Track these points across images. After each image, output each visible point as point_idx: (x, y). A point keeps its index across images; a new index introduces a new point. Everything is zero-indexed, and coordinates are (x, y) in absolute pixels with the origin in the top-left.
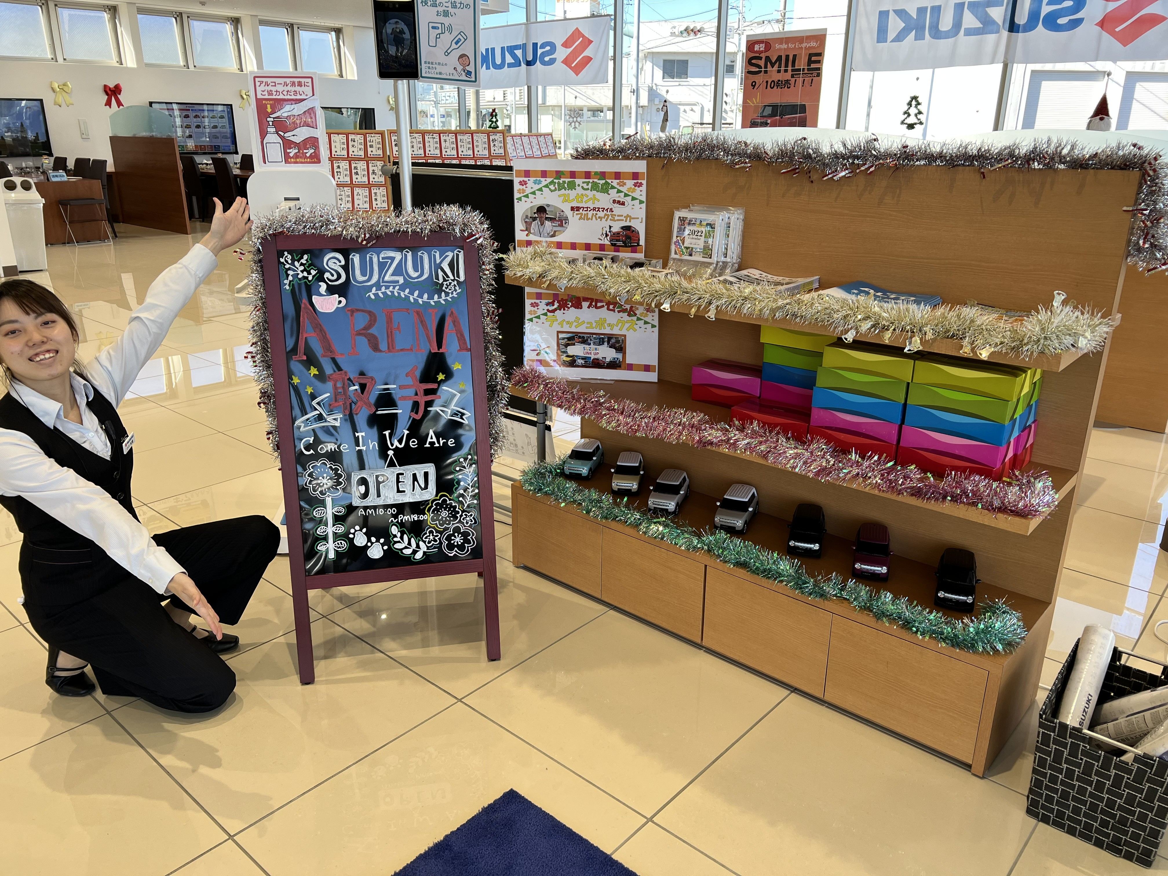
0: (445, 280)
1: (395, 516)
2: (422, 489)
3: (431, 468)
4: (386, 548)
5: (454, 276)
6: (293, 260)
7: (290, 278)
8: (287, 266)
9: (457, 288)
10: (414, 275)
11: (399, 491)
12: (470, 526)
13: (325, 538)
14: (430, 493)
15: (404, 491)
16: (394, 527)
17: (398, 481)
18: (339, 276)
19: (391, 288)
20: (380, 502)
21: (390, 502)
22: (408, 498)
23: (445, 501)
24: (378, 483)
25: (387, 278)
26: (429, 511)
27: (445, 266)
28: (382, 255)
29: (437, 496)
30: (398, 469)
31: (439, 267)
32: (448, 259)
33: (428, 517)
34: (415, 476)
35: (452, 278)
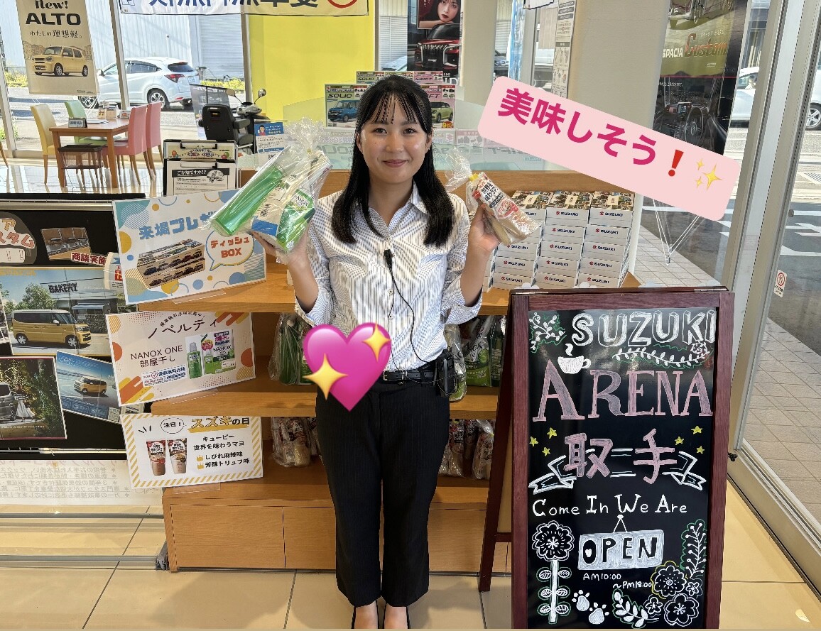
0: (693, 341)
1: (620, 582)
2: (649, 556)
3: (659, 535)
4: (607, 614)
5: (703, 336)
6: (542, 321)
7: (538, 339)
8: (536, 327)
9: (706, 350)
10: (662, 335)
11: (625, 556)
12: (694, 596)
13: (548, 602)
14: (656, 561)
15: (630, 557)
16: (617, 594)
17: (625, 547)
18: (587, 337)
19: (638, 350)
20: (606, 566)
21: (615, 567)
22: (633, 564)
23: (671, 569)
24: (605, 548)
25: (634, 339)
26: (653, 579)
27: (696, 327)
28: (632, 316)
29: (663, 563)
30: (626, 534)
31: (689, 327)
32: (700, 320)
33: (652, 585)
34: (642, 542)
35: (702, 340)
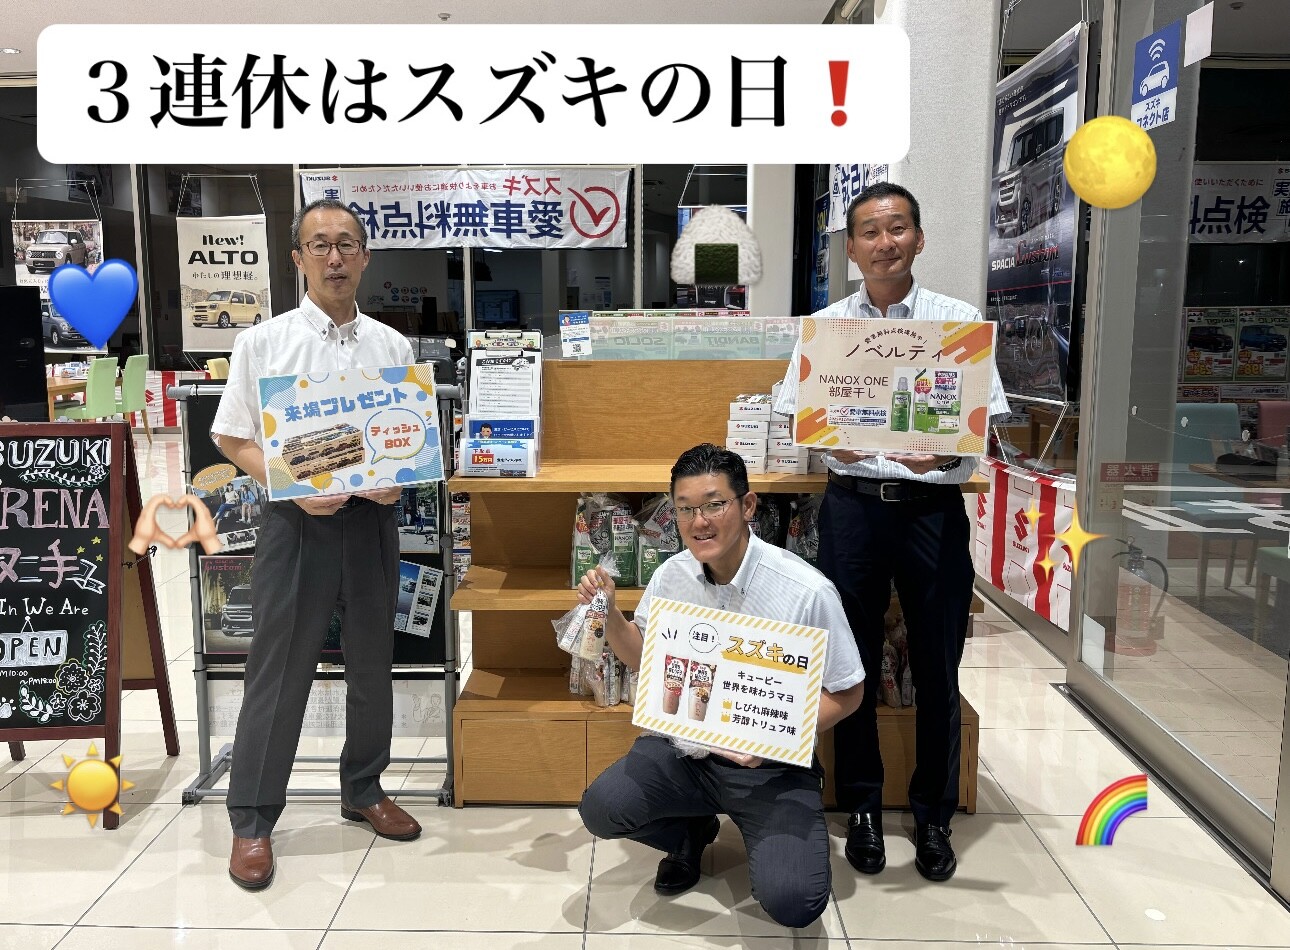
0: (92, 465)
1: (26, 679)
2: (53, 654)
3: (63, 635)
4: (14, 708)
5: (100, 460)
9: (103, 472)
10: (65, 459)
11: (32, 655)
12: (97, 692)
14: (60, 659)
15: (36, 655)
16: (24, 689)
17: (32, 645)
19: (43, 472)
20: (13, 664)
21: (22, 664)
22: (40, 662)
23: (74, 666)
24: (14, 646)
25: (40, 463)
26: (58, 675)
27: (94, 452)
28: (38, 443)
29: (67, 661)
30: (33, 634)
31: (87, 453)
32: (97, 447)
33: (57, 682)
34: (48, 641)
35: (99, 462)
